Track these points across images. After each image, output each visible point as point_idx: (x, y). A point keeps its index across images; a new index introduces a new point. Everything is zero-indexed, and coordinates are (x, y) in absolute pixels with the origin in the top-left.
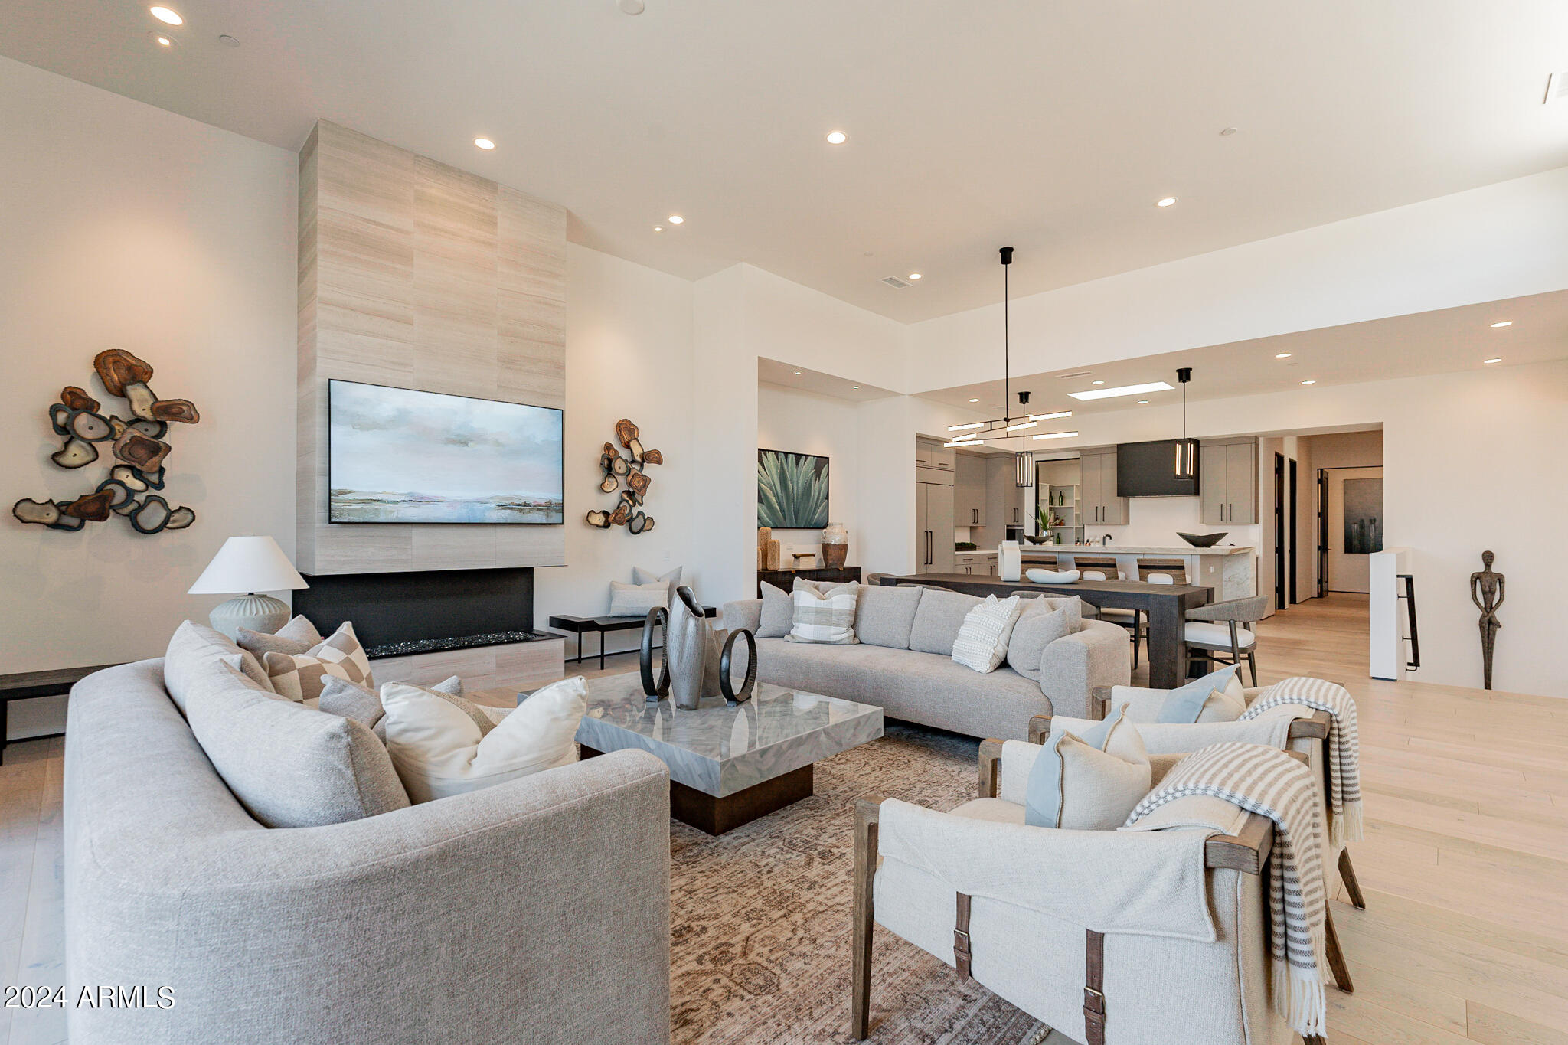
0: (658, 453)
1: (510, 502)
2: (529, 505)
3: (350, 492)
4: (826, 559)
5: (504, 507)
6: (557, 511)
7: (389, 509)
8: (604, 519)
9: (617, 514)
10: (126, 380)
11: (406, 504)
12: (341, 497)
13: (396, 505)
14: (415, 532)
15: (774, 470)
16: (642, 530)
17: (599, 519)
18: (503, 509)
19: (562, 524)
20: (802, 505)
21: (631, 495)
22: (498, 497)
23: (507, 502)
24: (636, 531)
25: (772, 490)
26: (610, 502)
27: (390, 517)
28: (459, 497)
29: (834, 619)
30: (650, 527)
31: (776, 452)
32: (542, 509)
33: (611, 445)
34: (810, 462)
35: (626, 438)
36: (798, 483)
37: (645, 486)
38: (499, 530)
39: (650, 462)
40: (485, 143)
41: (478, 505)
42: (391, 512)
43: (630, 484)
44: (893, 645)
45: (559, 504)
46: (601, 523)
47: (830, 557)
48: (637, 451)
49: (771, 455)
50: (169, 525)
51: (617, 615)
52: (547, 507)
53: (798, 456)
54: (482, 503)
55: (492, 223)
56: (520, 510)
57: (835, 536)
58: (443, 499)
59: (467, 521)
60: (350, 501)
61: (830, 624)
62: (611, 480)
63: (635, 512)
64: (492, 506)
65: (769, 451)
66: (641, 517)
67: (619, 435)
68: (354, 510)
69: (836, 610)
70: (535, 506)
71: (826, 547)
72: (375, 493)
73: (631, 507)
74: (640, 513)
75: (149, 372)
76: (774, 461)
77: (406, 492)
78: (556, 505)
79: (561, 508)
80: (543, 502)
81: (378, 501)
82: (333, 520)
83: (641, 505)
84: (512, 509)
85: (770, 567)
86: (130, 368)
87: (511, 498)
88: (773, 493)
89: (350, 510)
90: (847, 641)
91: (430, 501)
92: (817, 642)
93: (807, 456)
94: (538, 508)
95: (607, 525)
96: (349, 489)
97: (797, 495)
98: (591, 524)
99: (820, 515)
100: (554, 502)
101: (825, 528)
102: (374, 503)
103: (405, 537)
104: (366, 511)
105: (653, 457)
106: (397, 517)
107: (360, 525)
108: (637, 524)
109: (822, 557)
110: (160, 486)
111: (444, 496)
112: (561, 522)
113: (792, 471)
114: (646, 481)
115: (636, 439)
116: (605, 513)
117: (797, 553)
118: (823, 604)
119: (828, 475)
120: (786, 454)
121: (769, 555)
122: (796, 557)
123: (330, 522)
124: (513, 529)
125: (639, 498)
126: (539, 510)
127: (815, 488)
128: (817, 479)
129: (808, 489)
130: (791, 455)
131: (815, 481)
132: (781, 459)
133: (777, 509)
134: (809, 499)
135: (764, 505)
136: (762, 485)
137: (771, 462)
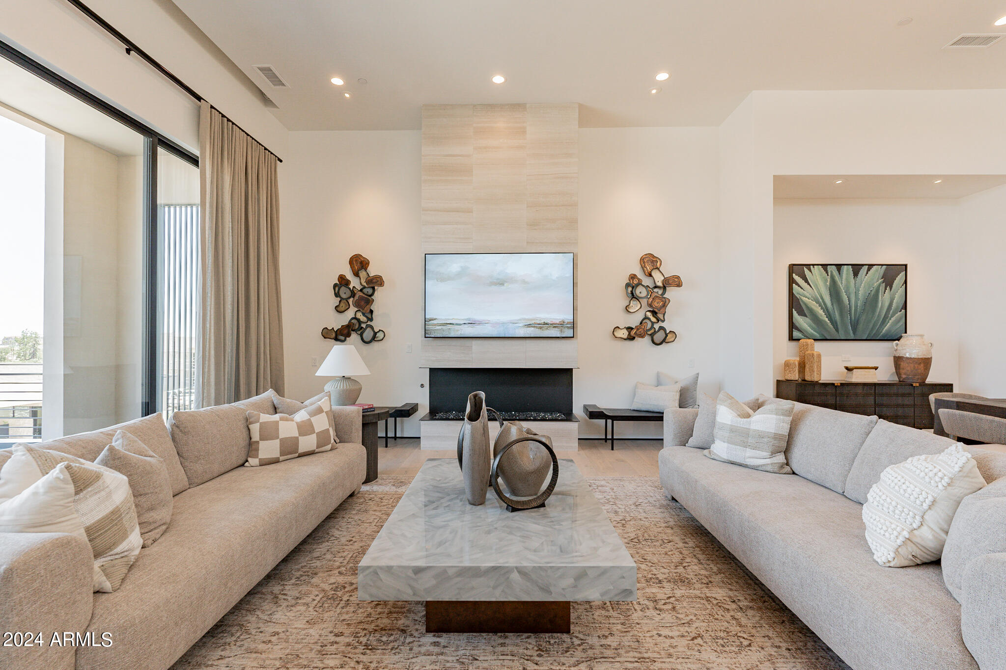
0: (678, 277)
1: (533, 322)
2: (547, 324)
3: (435, 319)
4: (898, 373)
5: (529, 326)
6: (568, 328)
7: (456, 329)
8: (627, 333)
9: (638, 329)
10: (359, 268)
11: (466, 326)
12: (431, 322)
13: (460, 326)
14: (475, 343)
15: (821, 283)
16: (664, 341)
17: (624, 334)
18: (528, 327)
19: (573, 337)
20: (864, 317)
21: (654, 313)
22: (525, 319)
23: (531, 323)
24: (658, 342)
25: (818, 302)
26: (634, 321)
27: (457, 333)
28: (498, 320)
29: (750, 440)
30: (673, 339)
31: (825, 266)
32: (557, 327)
33: (635, 275)
34: (877, 271)
35: (649, 268)
36: (856, 294)
37: (664, 306)
38: (528, 341)
39: (670, 285)
40: (498, 79)
41: (511, 325)
42: (458, 330)
43: (650, 305)
44: (827, 485)
45: (571, 322)
46: (625, 336)
47: (902, 371)
48: (659, 279)
49: (816, 270)
50: (375, 339)
51: (636, 409)
52: (561, 325)
53: (856, 268)
54: (514, 323)
55: (523, 131)
56: (541, 328)
57: (910, 348)
58: (488, 322)
59: (504, 336)
60: (435, 325)
61: (745, 445)
62: (635, 302)
63: (657, 326)
64: (520, 325)
65: (813, 265)
66: (662, 332)
67: (643, 268)
68: (437, 329)
69: (755, 431)
70: (551, 324)
71: (898, 361)
72: (449, 319)
73: (653, 323)
74: (661, 328)
75: (368, 263)
76: (821, 275)
77: (466, 318)
78: (568, 323)
79: (573, 325)
80: (558, 322)
81: (450, 324)
82: (427, 336)
83: (663, 321)
84: (534, 327)
85: (808, 378)
86: (361, 263)
87: (534, 319)
88: (820, 305)
89: (436, 330)
90: (769, 468)
91: (480, 323)
92: (733, 463)
93: (871, 266)
94: (554, 326)
95: (631, 338)
96: (435, 317)
97: (856, 307)
98: (616, 337)
99: (892, 325)
100: (566, 321)
101: (898, 340)
102: (448, 325)
103: (468, 346)
104: (444, 331)
105: (674, 282)
106: (461, 334)
107: (441, 339)
108: (659, 337)
109: (894, 371)
110: (371, 320)
111: (489, 319)
112: (572, 336)
113: (848, 282)
114: (665, 303)
115: (658, 269)
116: (630, 329)
117: (850, 365)
118: (742, 423)
119: (906, 282)
120: (839, 266)
121: (807, 366)
122: (849, 369)
123: (425, 337)
124: (539, 341)
125: (660, 316)
126: (555, 327)
127: (884, 299)
128: (888, 288)
129: (872, 300)
130: (845, 266)
131: (885, 291)
132: (831, 272)
133: (825, 322)
134: (874, 311)
135: (801, 313)
136: (804, 299)
137: (816, 276)
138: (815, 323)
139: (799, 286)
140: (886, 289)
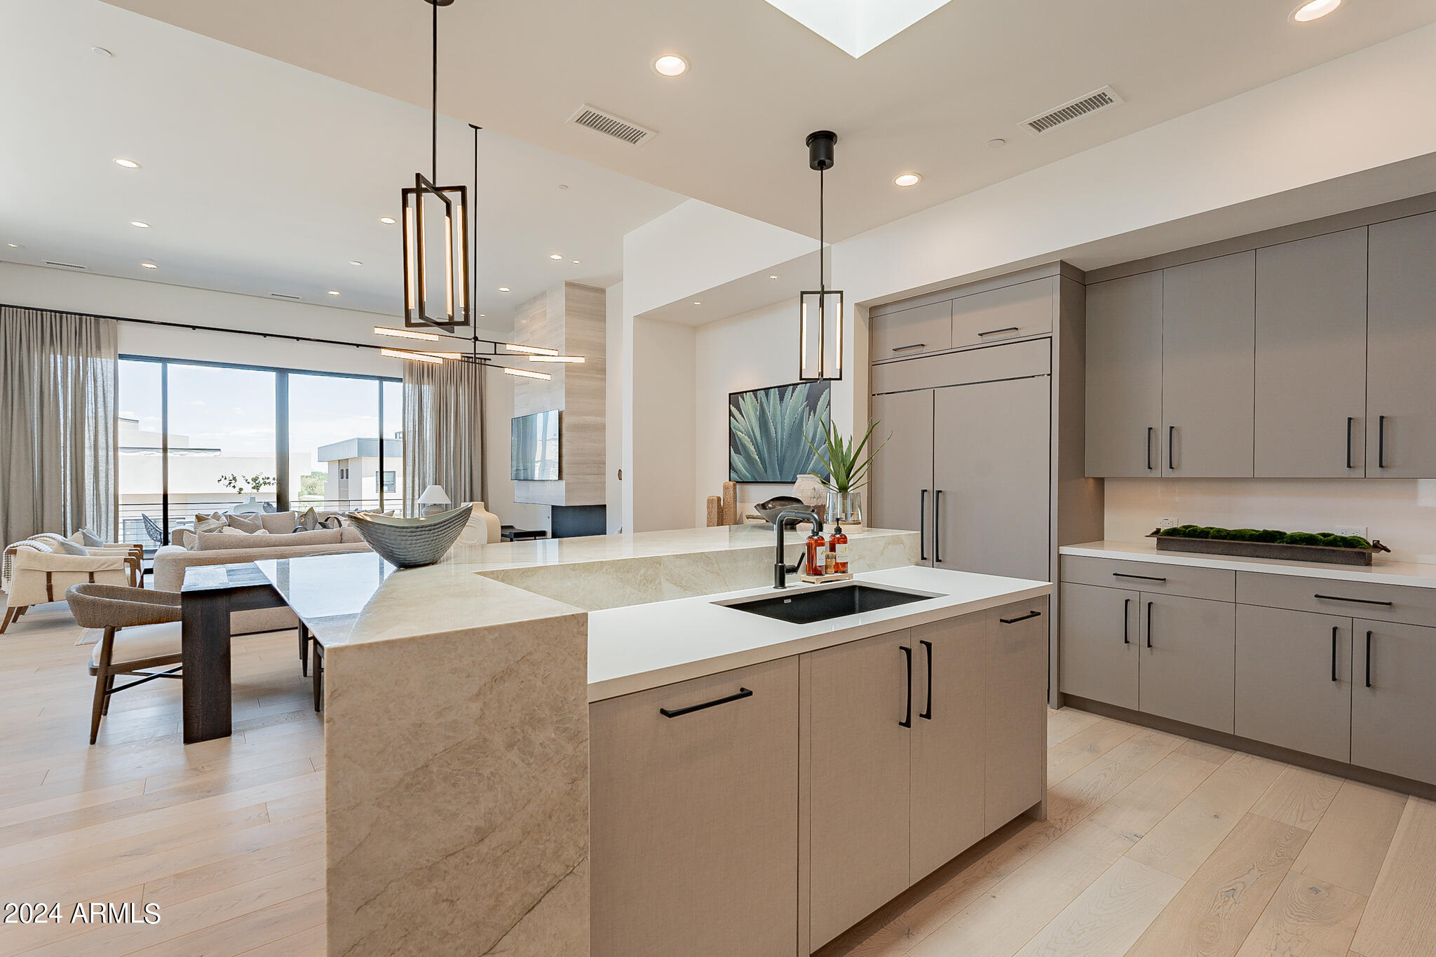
15: (752, 415)
20: (789, 453)
25: (750, 436)
31: (755, 391)
34: (801, 391)
36: (782, 423)
49: (749, 397)
53: (782, 391)
65: (746, 392)
76: (752, 403)
88: (752, 441)
93: (795, 384)
97: (782, 439)
99: (816, 463)
113: (775, 409)
119: (829, 402)
120: (767, 390)
127: (809, 427)
128: (812, 413)
129: (797, 429)
130: (773, 390)
131: (809, 418)
132: (761, 398)
133: (756, 460)
134: (798, 445)
135: (737, 452)
136: (739, 433)
137: (748, 403)
138: (748, 463)
139: (735, 419)
140: (810, 415)
